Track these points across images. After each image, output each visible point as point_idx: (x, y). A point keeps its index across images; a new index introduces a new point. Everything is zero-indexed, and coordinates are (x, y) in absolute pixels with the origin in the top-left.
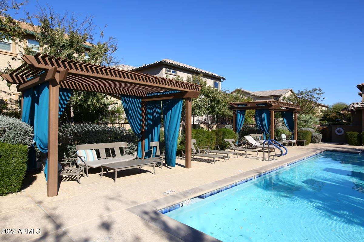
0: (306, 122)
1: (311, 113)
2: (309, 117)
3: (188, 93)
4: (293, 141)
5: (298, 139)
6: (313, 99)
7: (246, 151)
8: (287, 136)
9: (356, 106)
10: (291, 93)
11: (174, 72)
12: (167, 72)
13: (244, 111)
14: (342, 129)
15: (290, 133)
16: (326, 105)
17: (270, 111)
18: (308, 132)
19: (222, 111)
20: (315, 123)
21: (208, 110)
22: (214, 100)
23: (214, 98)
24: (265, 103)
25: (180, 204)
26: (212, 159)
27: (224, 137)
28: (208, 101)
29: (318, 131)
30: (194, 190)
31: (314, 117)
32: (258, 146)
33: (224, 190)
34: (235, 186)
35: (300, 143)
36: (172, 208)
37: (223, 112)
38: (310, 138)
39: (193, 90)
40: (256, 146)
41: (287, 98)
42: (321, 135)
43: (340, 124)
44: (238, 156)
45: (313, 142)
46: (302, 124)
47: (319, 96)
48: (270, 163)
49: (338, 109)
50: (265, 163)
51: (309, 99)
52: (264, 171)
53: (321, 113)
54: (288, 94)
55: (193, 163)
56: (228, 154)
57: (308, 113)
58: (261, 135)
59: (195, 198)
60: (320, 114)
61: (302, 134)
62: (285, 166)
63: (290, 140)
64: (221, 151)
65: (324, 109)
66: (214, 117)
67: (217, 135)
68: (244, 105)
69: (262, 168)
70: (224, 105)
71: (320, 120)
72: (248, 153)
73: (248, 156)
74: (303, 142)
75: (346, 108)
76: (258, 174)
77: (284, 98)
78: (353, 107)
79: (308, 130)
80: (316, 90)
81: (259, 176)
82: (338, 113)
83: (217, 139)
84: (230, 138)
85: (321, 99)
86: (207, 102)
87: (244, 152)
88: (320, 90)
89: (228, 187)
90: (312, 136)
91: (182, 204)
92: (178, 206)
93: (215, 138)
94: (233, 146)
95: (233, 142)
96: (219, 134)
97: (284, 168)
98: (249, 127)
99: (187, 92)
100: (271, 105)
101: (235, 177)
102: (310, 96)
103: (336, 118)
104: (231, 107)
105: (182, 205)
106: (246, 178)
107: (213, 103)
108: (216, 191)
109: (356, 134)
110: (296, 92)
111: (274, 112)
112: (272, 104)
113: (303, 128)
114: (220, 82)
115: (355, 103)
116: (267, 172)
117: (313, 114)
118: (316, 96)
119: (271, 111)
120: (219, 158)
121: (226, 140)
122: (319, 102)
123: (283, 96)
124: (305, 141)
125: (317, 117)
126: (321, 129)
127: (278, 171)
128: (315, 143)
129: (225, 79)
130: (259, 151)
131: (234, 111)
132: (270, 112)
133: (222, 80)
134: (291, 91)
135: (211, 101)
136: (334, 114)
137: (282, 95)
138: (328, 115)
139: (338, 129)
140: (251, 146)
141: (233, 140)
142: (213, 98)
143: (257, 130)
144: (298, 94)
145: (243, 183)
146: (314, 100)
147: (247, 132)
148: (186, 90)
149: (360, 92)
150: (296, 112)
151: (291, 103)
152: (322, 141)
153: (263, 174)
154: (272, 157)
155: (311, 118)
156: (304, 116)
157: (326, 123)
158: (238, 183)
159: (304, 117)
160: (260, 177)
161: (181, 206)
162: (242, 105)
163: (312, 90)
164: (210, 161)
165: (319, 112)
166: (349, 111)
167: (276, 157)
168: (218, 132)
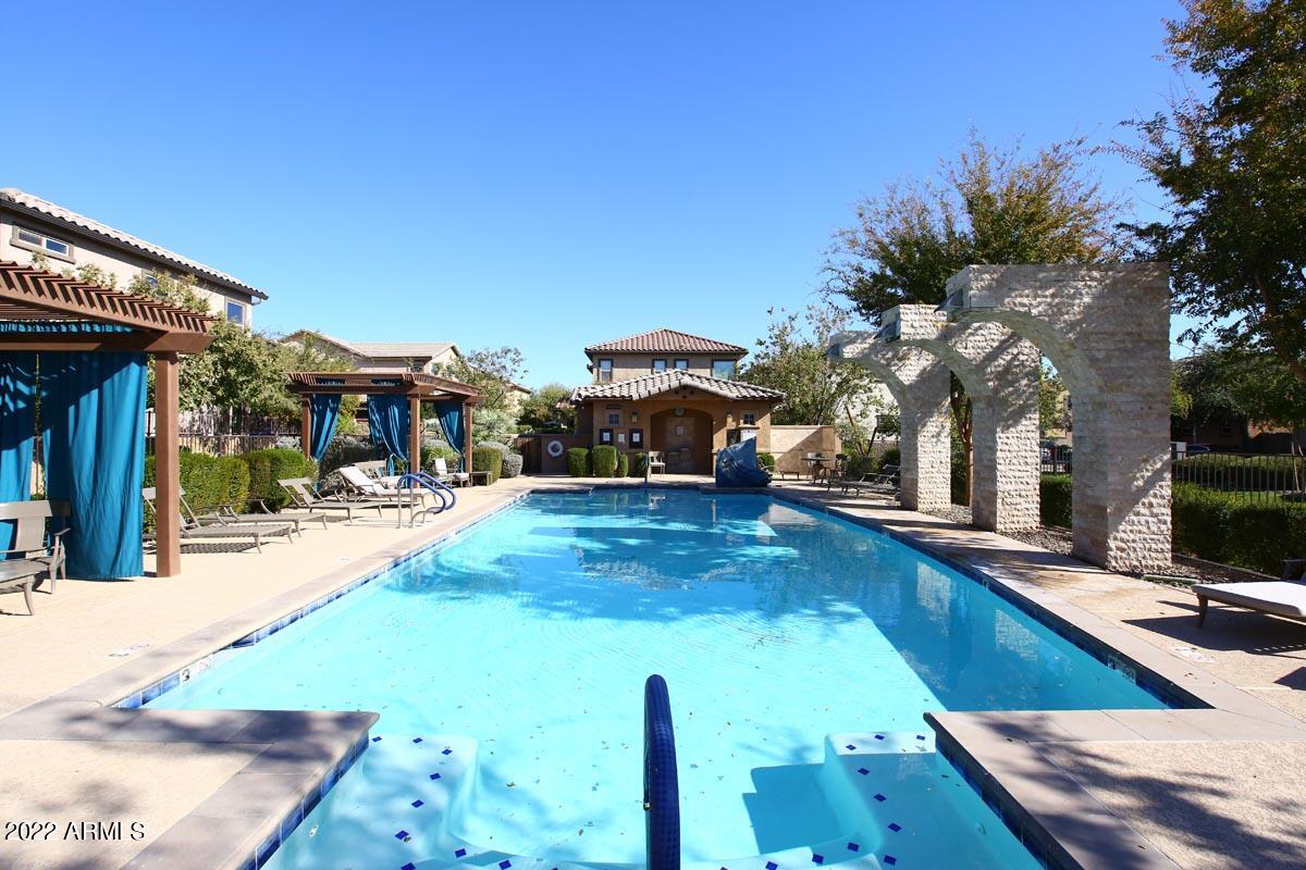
0: (489, 428)
1: (500, 407)
2: (495, 417)
3: (165, 336)
4: (464, 476)
5: (474, 469)
6: (503, 372)
7: (348, 509)
8: (449, 465)
9: (584, 394)
10: (454, 356)
11: (61, 249)
12: (21, 241)
13: (337, 399)
14: (559, 443)
15: (454, 455)
16: (528, 388)
17: (409, 398)
18: (495, 451)
19: (261, 397)
20: (509, 429)
21: (213, 393)
22: (235, 362)
23: (238, 354)
24: (397, 379)
25: (181, 672)
26: (252, 540)
27: (274, 475)
28: (214, 363)
29: (514, 448)
30: (220, 628)
31: (504, 416)
32: (378, 492)
33: (307, 614)
34: (337, 597)
35: (480, 480)
36: (152, 691)
37: (266, 399)
38: (499, 465)
39: (185, 330)
40: (374, 495)
41: (445, 367)
42: (520, 459)
43: (555, 432)
44: (327, 524)
45: (505, 475)
46: (481, 433)
47: (515, 367)
48: (416, 531)
49: (552, 398)
50: (405, 534)
51: (495, 373)
52: (407, 552)
53: (519, 407)
54: (445, 358)
55: (187, 560)
56: (297, 522)
57: (492, 405)
58: (382, 463)
59: (224, 648)
60: (517, 409)
61: (481, 458)
62: (453, 534)
63: (458, 474)
64: (270, 516)
65: (525, 397)
66: (228, 415)
67: (252, 468)
68: (337, 381)
69: (400, 546)
70: (269, 379)
71: (519, 423)
72: (353, 513)
73: (355, 521)
74: (485, 476)
75: (565, 398)
76: (391, 560)
77: (438, 366)
78: (580, 395)
79: (494, 447)
80: (507, 352)
81: (396, 566)
82: (551, 407)
83: (252, 482)
84: (296, 476)
85: (520, 373)
86: (211, 366)
87: (344, 513)
88: (517, 353)
89: (319, 603)
90: (504, 461)
91: (186, 674)
92: (174, 682)
93: (248, 478)
94: (309, 499)
95: (306, 486)
96: (259, 465)
97: (450, 540)
98: (349, 444)
99: (162, 333)
100: (412, 384)
101: (334, 576)
102: (498, 366)
103: (548, 418)
104: (296, 387)
105: (188, 677)
106: (364, 573)
107: (232, 372)
108: (287, 619)
109: (584, 452)
110: (465, 352)
111: (419, 402)
112: (416, 382)
113: (482, 443)
114: (249, 306)
115: (582, 387)
116: (412, 554)
117: (503, 407)
118: (509, 365)
119: (413, 400)
120: (270, 535)
121: (283, 483)
122: (515, 381)
123: (433, 361)
124: (489, 473)
125: (511, 415)
126: (519, 445)
127: (437, 547)
128: (509, 476)
129: (266, 298)
130: (384, 507)
131: (304, 396)
132: (409, 402)
133: (254, 299)
134: (453, 348)
135: (226, 364)
136: (544, 411)
137: (430, 358)
138: (532, 412)
139: (552, 443)
140: (360, 494)
141: (307, 481)
142: (231, 355)
143: (371, 451)
144: (470, 360)
145: (357, 587)
146: (505, 375)
147: (342, 458)
148: (159, 325)
149: (591, 364)
150: (469, 404)
151: (455, 380)
152: (522, 473)
153: (403, 559)
154: (420, 517)
155: (500, 419)
156: (484, 412)
157: (529, 429)
158: (345, 590)
159: (486, 415)
160: (398, 568)
161: (183, 678)
162: (331, 380)
163: (500, 351)
164: (241, 548)
165: (515, 404)
166: (572, 403)
167: (429, 516)
168: (256, 461)
